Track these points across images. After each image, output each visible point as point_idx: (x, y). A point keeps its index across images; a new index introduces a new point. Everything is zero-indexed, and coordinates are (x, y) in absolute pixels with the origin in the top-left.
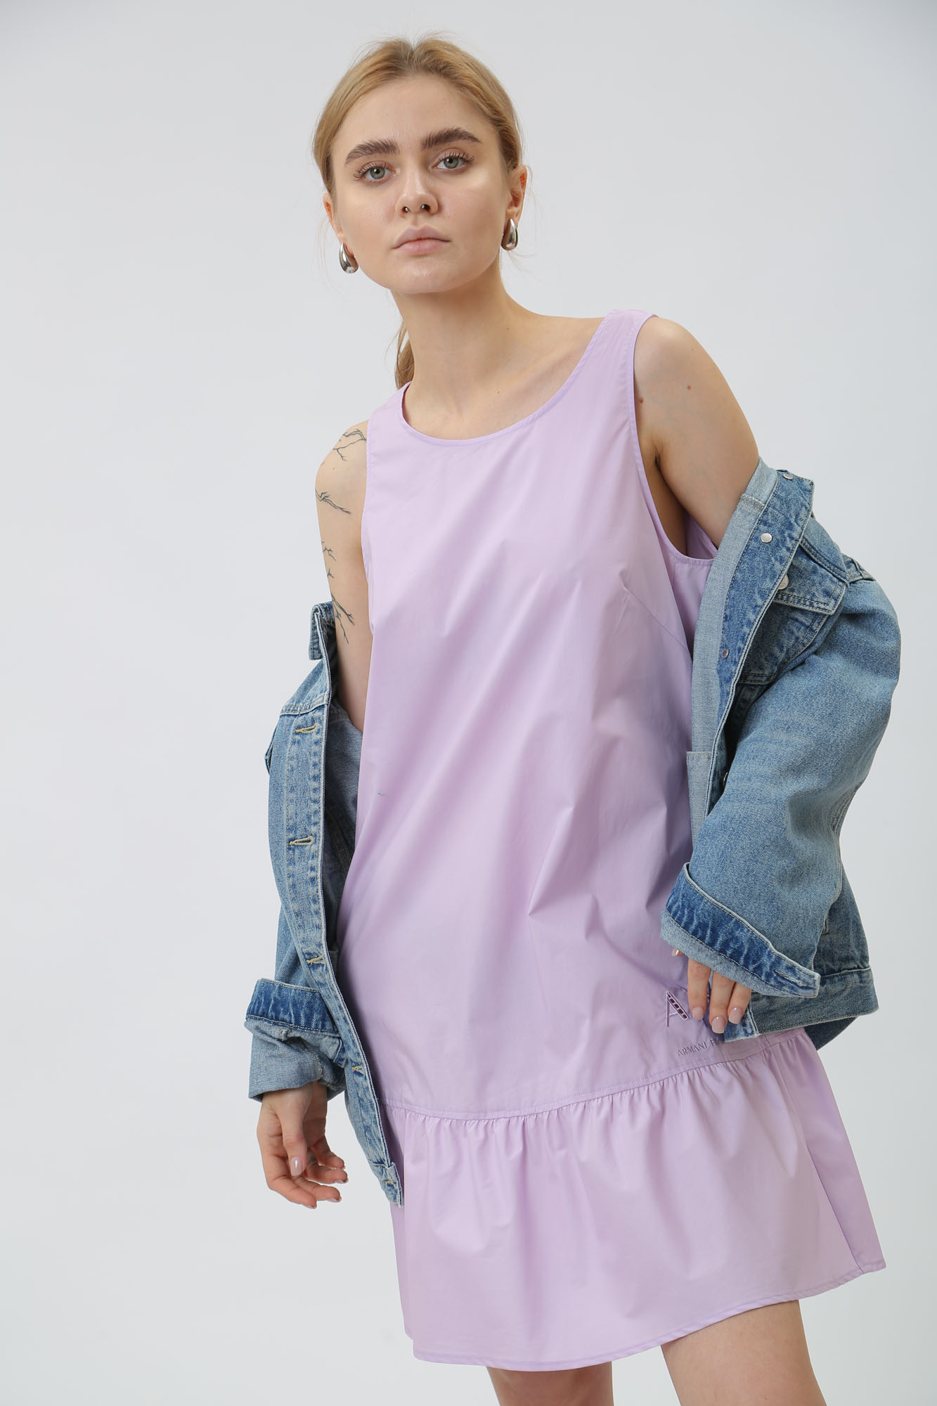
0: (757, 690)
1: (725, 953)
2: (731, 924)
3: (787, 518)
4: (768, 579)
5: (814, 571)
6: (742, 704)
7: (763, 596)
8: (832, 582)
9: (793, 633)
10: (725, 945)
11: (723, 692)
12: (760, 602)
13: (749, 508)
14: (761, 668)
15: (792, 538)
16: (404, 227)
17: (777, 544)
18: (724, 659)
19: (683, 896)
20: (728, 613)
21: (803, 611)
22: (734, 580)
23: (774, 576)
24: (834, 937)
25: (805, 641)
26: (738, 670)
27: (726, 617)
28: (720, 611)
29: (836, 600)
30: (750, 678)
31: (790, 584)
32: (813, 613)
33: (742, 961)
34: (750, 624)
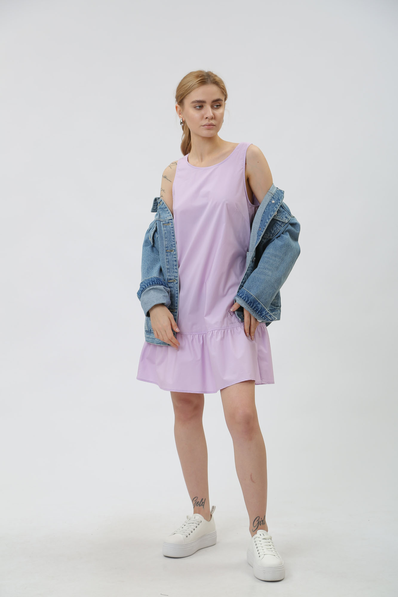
0: (266, 239)
1: (254, 310)
2: (257, 303)
3: (278, 197)
4: (272, 212)
5: (284, 212)
6: (262, 242)
7: (271, 216)
8: (288, 215)
9: (276, 226)
10: (255, 307)
11: (258, 238)
12: (270, 217)
13: (270, 194)
14: (267, 234)
15: (279, 203)
16: (206, 122)
17: (275, 204)
18: (259, 231)
19: (246, 294)
20: (262, 219)
21: (280, 221)
22: (264, 211)
23: (274, 211)
24: (276, 301)
25: (279, 228)
26: (263, 233)
27: (261, 220)
28: (260, 218)
29: (288, 219)
30: (265, 236)
31: (277, 214)
32: (282, 222)
33: (257, 312)
34: (267, 222)
